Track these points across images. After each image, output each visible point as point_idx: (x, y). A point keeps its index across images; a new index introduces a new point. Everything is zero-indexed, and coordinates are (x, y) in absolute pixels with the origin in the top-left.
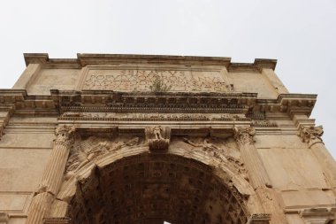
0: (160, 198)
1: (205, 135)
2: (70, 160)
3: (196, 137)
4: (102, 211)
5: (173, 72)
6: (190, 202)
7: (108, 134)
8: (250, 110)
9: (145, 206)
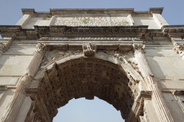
0: (92, 83)
1: (116, 49)
2: (43, 61)
3: (111, 50)
4: (61, 88)
5: (100, 18)
6: (107, 86)
7: (64, 48)
8: (143, 35)
9: (84, 87)
